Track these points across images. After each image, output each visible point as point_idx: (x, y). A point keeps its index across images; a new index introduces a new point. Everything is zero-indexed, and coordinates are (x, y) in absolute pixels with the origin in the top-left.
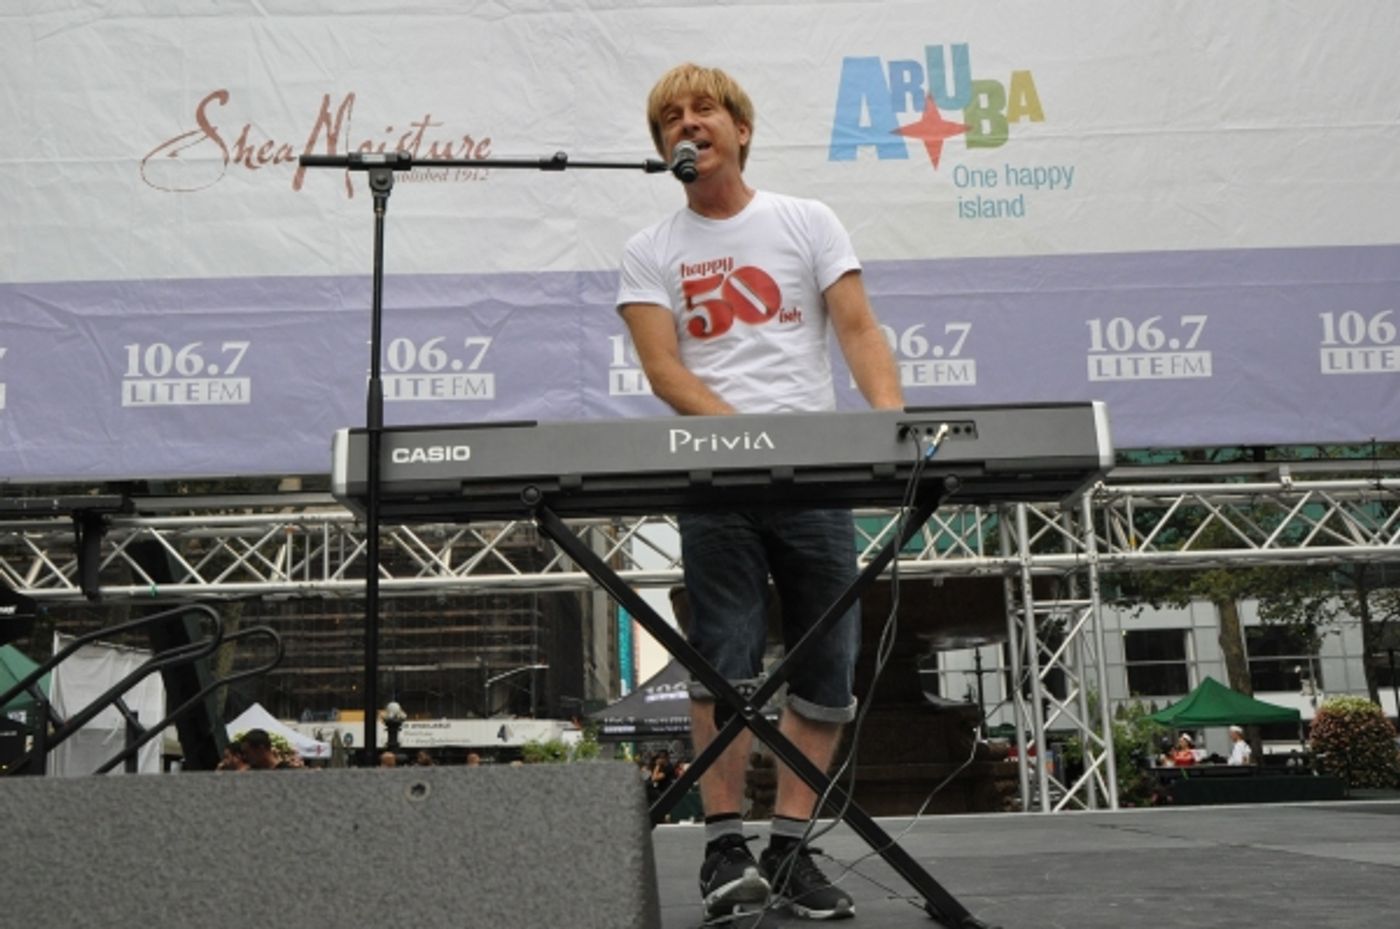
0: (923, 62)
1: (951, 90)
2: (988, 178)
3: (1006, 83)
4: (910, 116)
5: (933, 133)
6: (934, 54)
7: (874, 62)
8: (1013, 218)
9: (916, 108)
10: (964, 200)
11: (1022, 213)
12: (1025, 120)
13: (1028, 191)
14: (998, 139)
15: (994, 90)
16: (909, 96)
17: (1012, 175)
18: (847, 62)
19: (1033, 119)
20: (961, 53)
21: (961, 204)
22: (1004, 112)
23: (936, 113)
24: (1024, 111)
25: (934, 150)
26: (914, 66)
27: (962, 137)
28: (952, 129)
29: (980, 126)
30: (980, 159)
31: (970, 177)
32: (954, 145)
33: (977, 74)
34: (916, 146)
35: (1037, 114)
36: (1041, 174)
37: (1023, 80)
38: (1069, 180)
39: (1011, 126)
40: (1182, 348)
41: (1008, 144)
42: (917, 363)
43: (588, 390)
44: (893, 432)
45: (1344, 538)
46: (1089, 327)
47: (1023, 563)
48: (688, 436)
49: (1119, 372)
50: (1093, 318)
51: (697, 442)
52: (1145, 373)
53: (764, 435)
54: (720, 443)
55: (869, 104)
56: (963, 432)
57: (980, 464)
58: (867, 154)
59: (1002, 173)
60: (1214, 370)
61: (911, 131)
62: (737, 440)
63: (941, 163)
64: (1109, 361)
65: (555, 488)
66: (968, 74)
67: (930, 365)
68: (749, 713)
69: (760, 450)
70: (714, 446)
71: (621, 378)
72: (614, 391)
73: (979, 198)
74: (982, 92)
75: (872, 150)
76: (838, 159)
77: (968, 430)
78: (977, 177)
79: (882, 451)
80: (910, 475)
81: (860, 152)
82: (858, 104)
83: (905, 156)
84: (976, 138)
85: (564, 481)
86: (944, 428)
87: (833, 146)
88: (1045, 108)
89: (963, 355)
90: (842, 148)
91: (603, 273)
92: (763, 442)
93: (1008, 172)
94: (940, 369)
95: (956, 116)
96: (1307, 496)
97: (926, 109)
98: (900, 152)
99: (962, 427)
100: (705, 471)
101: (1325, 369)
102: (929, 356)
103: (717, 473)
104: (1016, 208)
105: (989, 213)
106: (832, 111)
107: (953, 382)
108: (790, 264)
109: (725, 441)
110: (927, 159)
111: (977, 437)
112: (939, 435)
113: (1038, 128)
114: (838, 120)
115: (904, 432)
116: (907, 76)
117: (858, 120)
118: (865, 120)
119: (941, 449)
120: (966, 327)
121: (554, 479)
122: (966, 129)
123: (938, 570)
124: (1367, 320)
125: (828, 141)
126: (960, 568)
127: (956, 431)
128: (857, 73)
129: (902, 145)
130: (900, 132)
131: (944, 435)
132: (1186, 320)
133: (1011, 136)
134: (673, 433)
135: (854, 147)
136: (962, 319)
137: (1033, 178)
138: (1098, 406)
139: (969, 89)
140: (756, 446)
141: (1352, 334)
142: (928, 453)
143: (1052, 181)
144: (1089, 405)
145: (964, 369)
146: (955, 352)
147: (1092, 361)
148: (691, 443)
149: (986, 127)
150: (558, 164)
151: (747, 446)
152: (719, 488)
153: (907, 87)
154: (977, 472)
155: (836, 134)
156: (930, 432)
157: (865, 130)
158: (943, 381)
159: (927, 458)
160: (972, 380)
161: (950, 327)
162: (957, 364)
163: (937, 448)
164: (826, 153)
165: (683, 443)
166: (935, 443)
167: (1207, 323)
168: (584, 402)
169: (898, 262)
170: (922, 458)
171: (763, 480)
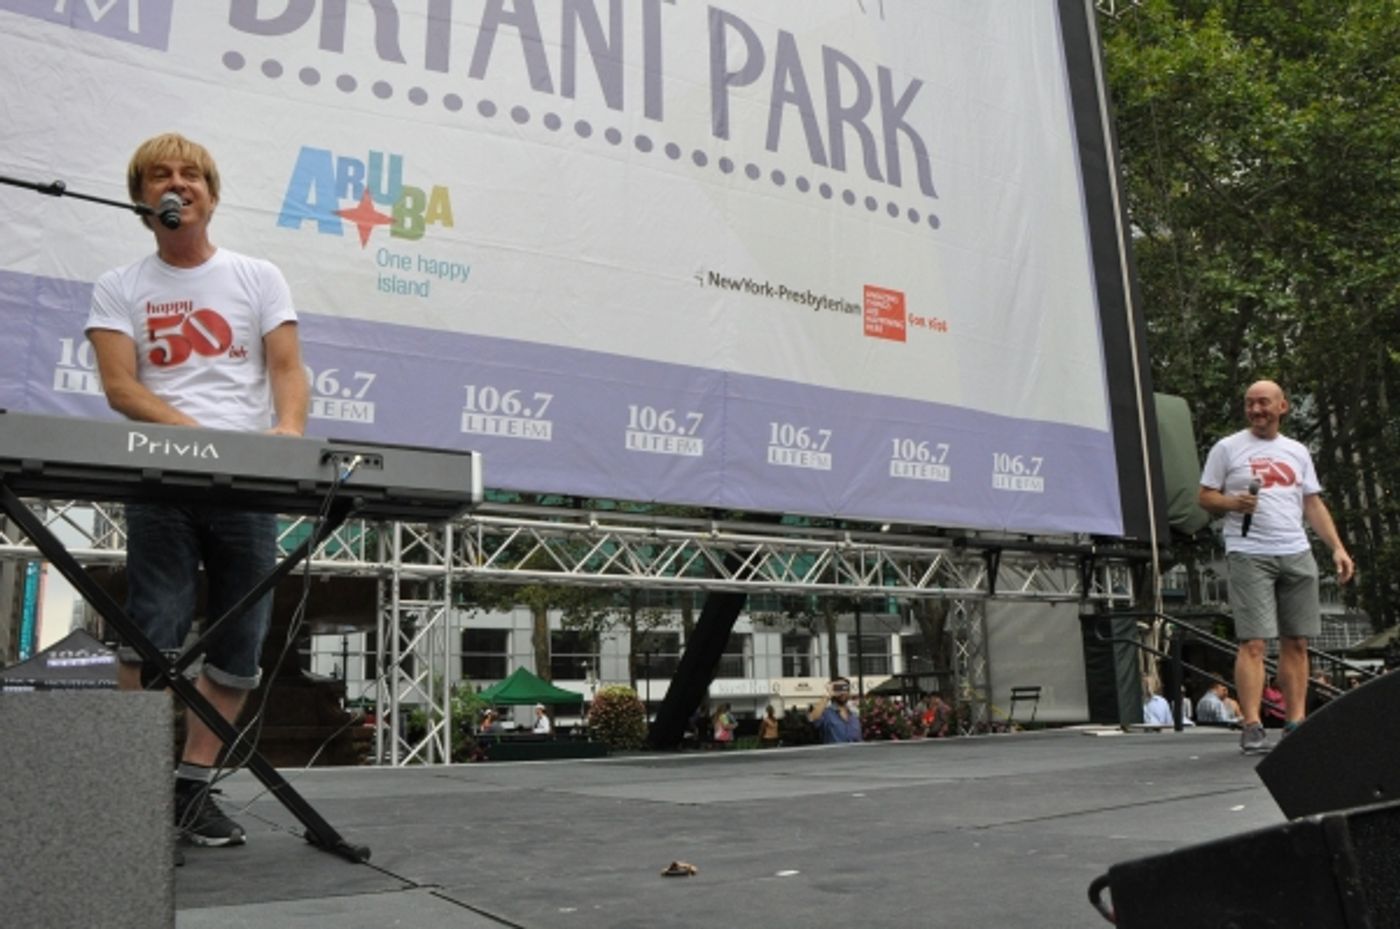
0: (365, 161)
1: (384, 188)
2: (404, 263)
3: (428, 193)
4: (349, 202)
5: (365, 219)
6: (376, 158)
7: (327, 154)
8: (419, 297)
9: (355, 197)
10: (383, 276)
11: (426, 295)
12: (438, 223)
13: (433, 278)
14: (416, 234)
15: (418, 195)
16: (350, 187)
17: (423, 264)
18: (304, 150)
19: (445, 225)
20: (396, 162)
21: (380, 280)
22: (424, 214)
23: (370, 203)
24: (438, 217)
25: (365, 234)
26: (358, 164)
27: (387, 227)
28: (381, 219)
29: (403, 221)
30: (402, 246)
31: (390, 259)
32: (381, 232)
33: (407, 180)
34: (350, 227)
35: (448, 221)
36: (444, 268)
37: (441, 193)
38: (466, 276)
39: (428, 226)
40: (532, 416)
41: (423, 239)
42: (330, 400)
43: (33, 383)
44: (317, 457)
45: (626, 569)
46: (466, 390)
47: (395, 568)
48: (145, 440)
49: (484, 428)
50: (470, 384)
51: (152, 446)
52: (503, 432)
53: (211, 447)
54: (172, 449)
55: (317, 186)
56: (372, 463)
57: (382, 489)
58: (309, 226)
59: (415, 261)
60: (553, 436)
61: (349, 214)
62: (187, 448)
63: (369, 243)
64: (477, 419)
65: (16, 470)
66: (400, 179)
67: (338, 403)
68: (173, 675)
69: (205, 458)
70: (167, 451)
71: (66, 377)
72: (58, 387)
73: (394, 277)
74: (409, 195)
75: (314, 224)
76: (284, 225)
77: (376, 462)
78: (396, 260)
79: (306, 471)
80: (327, 492)
81: (304, 224)
82: (308, 186)
83: (340, 233)
84: (399, 230)
85: (26, 465)
86: (358, 458)
87: (282, 214)
88: (455, 219)
89: (366, 399)
90: (290, 216)
91: (61, 281)
92: (209, 453)
93: (420, 261)
94: (347, 407)
95: (386, 210)
96: (606, 537)
97: (362, 200)
98: (336, 229)
99: (372, 459)
100: (155, 470)
101: (628, 446)
102: (339, 395)
103: (168, 473)
104: (422, 290)
105: (401, 289)
106: (285, 186)
107: (355, 419)
108: (243, 311)
109: (177, 447)
110: (357, 238)
111: (382, 468)
112: (354, 463)
113: (447, 232)
114: (290, 194)
115: (326, 458)
116: (351, 171)
117: (307, 196)
118: (312, 199)
119: (354, 474)
120: (371, 377)
121: (17, 462)
122: (392, 221)
123: (325, 569)
124: (659, 415)
125: (279, 209)
126: (344, 568)
127: (367, 461)
128: (311, 162)
129: (339, 224)
130: (339, 213)
131: (357, 464)
132: (538, 396)
133: (427, 233)
134: (132, 435)
135: (299, 219)
136: (369, 370)
137: (437, 269)
138: (476, 456)
139: (398, 192)
140: (203, 455)
141: (648, 424)
142: (344, 476)
143: (452, 274)
144: (469, 454)
145: (365, 409)
146: (360, 395)
147: (465, 417)
148: (147, 446)
149: (408, 222)
150: (56, 190)
151: (195, 453)
152: (166, 486)
153: (350, 180)
154: (380, 496)
155: (286, 205)
156: (347, 460)
157: (310, 206)
158: (347, 417)
159: (343, 481)
160: (370, 419)
161: (358, 375)
162: (360, 406)
163: (350, 474)
164: (276, 219)
165: (139, 445)
166: (350, 468)
167: (553, 399)
168: (28, 393)
169: (324, 317)
170: (338, 480)
171: (206, 483)
